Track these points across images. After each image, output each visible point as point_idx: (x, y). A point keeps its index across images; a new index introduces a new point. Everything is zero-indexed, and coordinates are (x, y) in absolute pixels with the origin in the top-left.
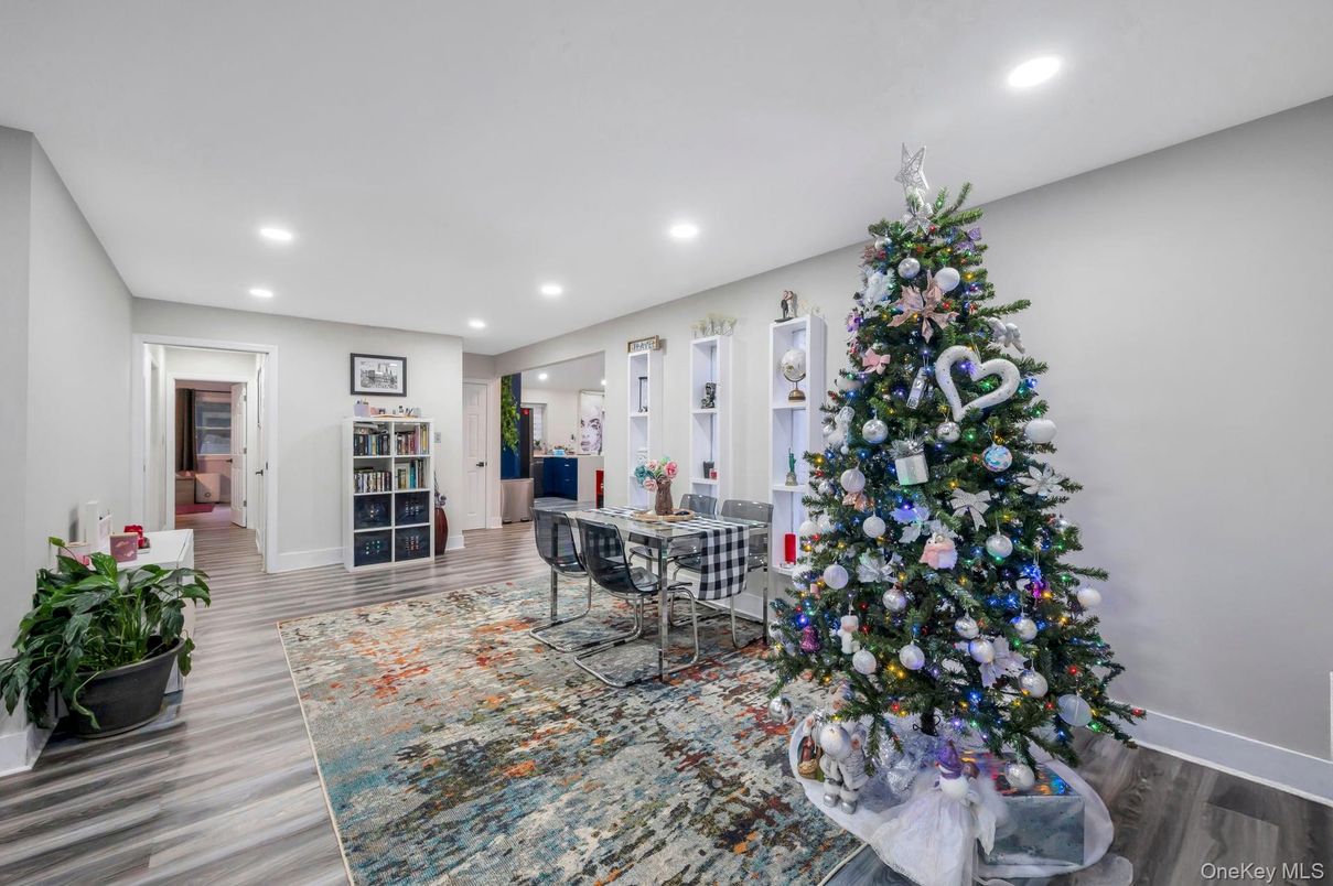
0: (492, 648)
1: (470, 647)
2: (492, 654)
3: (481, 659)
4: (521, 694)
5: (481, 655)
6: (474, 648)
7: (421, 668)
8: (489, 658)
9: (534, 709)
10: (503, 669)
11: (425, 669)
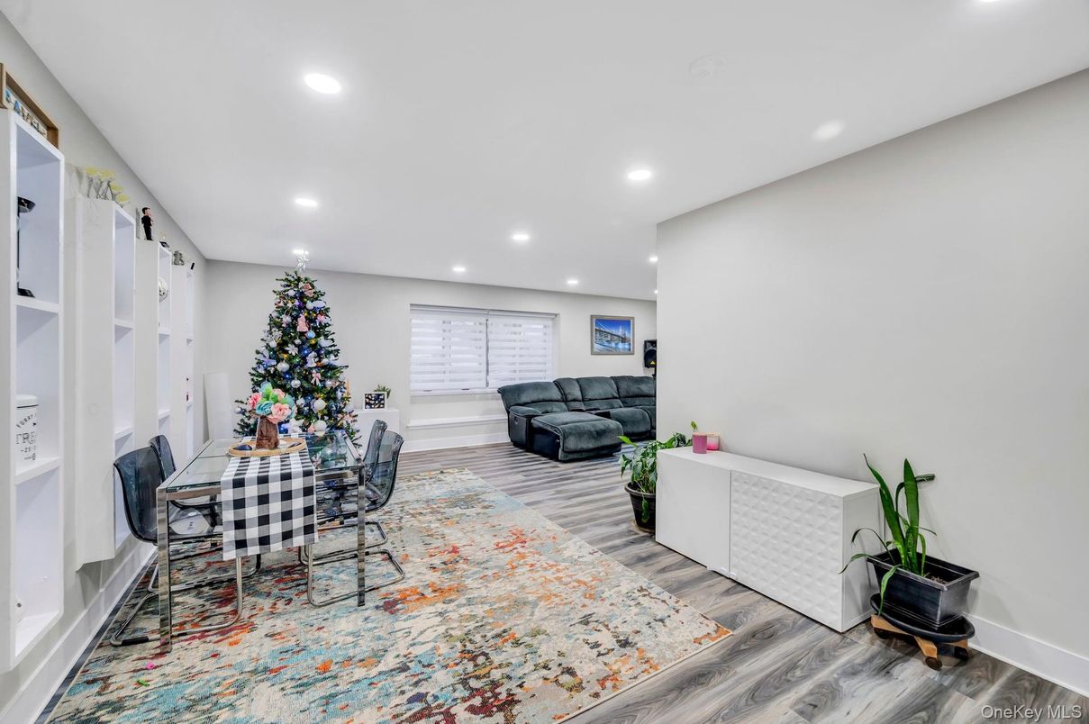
0: (444, 563)
1: (465, 566)
2: (446, 557)
3: (456, 552)
4: (433, 526)
5: (455, 556)
6: (461, 565)
7: (502, 547)
8: (449, 552)
9: (429, 517)
10: (439, 543)
11: (498, 547)
